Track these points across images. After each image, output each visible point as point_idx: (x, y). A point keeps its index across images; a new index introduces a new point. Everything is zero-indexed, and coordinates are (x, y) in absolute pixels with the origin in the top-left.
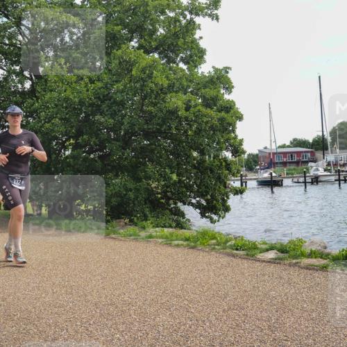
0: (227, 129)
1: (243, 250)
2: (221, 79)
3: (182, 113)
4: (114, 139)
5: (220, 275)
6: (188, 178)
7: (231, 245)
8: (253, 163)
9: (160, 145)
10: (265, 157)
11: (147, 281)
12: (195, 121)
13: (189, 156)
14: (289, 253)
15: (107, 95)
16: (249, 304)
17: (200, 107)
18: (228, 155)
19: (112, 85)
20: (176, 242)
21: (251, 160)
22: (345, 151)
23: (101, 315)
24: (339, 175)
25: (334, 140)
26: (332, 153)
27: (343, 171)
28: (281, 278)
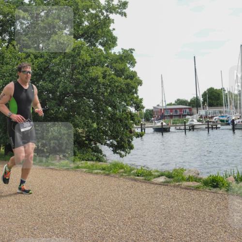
0: (131, 91)
1: (142, 176)
2: (127, 57)
3: (100, 80)
4: (52, 99)
5: (126, 194)
6: (105, 126)
7: (133, 173)
8: (149, 116)
9: (84, 103)
10: (157, 112)
11: (75, 198)
12: (110, 86)
13: (104, 111)
14: (173, 178)
15: (47, 67)
16: (146, 214)
17: (113, 76)
18: (132, 110)
19: (51, 61)
20: (96, 171)
21: (148, 114)
22: (213, 108)
23: (42, 223)
24: (208, 124)
25: (205, 100)
26: (203, 109)
27: (211, 122)
28: (168, 195)
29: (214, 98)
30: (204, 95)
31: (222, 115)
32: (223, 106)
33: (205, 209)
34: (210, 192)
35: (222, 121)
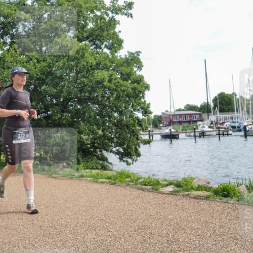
0: (138, 96)
1: (150, 185)
2: (134, 60)
3: (106, 83)
4: (56, 104)
5: (133, 204)
6: (110, 133)
7: (140, 182)
8: (157, 122)
9: (89, 109)
10: (166, 118)
11: (79, 209)
12: (116, 90)
13: (110, 117)
14: (182, 187)
15: (50, 71)
16: (153, 225)
17: (119, 80)
18: (139, 115)
19: (54, 65)
20: (101, 180)
21: (157, 120)
22: (224, 113)
23: (44, 235)
24: (219, 131)
25: (215, 106)
26: (214, 115)
27: (222, 128)
28: (176, 205)
29: (225, 103)
30: (215, 100)
31: (234, 120)
32: (234, 111)
33: (215, 219)
34: (220, 202)
35: (234, 127)
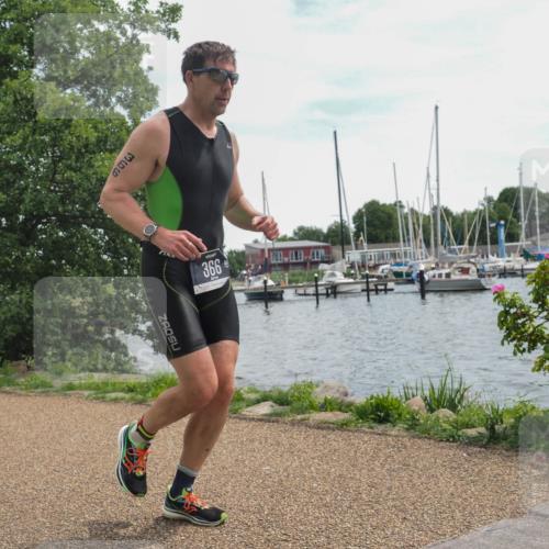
4: (6, 230)
10: (254, 256)
11: (64, 460)
13: (131, 255)
14: (290, 404)
16: (229, 488)
20: (113, 395)
21: (235, 261)
22: (377, 245)
24: (367, 283)
25: (359, 229)
26: (357, 248)
27: (373, 277)
28: (278, 444)
29: (379, 223)
30: (358, 217)
31: (398, 260)
32: (399, 241)
33: (360, 471)
34: (371, 433)
35: (398, 274)
